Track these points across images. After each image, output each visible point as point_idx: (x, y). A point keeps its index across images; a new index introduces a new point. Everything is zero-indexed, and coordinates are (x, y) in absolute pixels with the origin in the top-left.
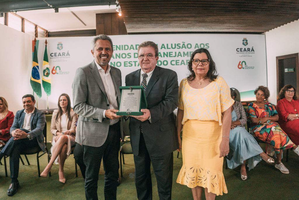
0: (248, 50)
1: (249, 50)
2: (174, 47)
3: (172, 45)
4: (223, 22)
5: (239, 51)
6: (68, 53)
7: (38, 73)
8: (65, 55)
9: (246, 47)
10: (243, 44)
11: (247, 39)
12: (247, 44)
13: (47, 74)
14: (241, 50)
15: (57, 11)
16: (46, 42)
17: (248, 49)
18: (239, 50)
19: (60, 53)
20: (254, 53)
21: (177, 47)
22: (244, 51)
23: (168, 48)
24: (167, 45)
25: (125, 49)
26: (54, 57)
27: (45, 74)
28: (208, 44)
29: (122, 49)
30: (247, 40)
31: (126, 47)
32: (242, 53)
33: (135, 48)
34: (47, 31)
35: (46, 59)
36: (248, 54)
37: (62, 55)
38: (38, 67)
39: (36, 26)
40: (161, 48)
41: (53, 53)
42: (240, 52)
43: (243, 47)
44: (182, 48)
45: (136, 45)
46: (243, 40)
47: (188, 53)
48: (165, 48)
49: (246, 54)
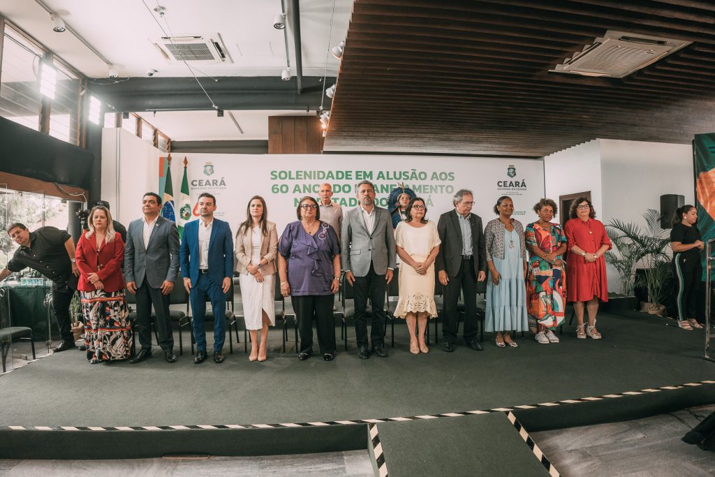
0: (516, 185)
1: (518, 185)
2: (398, 176)
3: (395, 173)
4: (479, 141)
5: (501, 186)
6: (222, 181)
7: (174, 213)
8: (217, 185)
9: (514, 180)
10: (509, 174)
11: (515, 167)
12: (515, 175)
13: (186, 215)
14: (504, 184)
15: (221, 114)
16: (186, 162)
17: (516, 182)
18: (502, 184)
19: (208, 181)
20: (526, 190)
21: (403, 177)
22: (510, 186)
23: (388, 178)
24: (388, 172)
25: (319, 178)
26: (197, 186)
27: (184, 215)
28: (453, 173)
29: (315, 179)
30: (514, 169)
31: (321, 175)
32: (506, 189)
33: (335, 177)
34: (169, 140)
35: (185, 190)
36: (516, 191)
37: (211, 183)
38: (172, 202)
39: (156, 132)
40: (378, 179)
41: (196, 181)
42: (503, 187)
43: (509, 179)
44: (411, 179)
45: (337, 172)
46: (509, 169)
47: (420, 186)
48: (384, 179)
49: (514, 191)
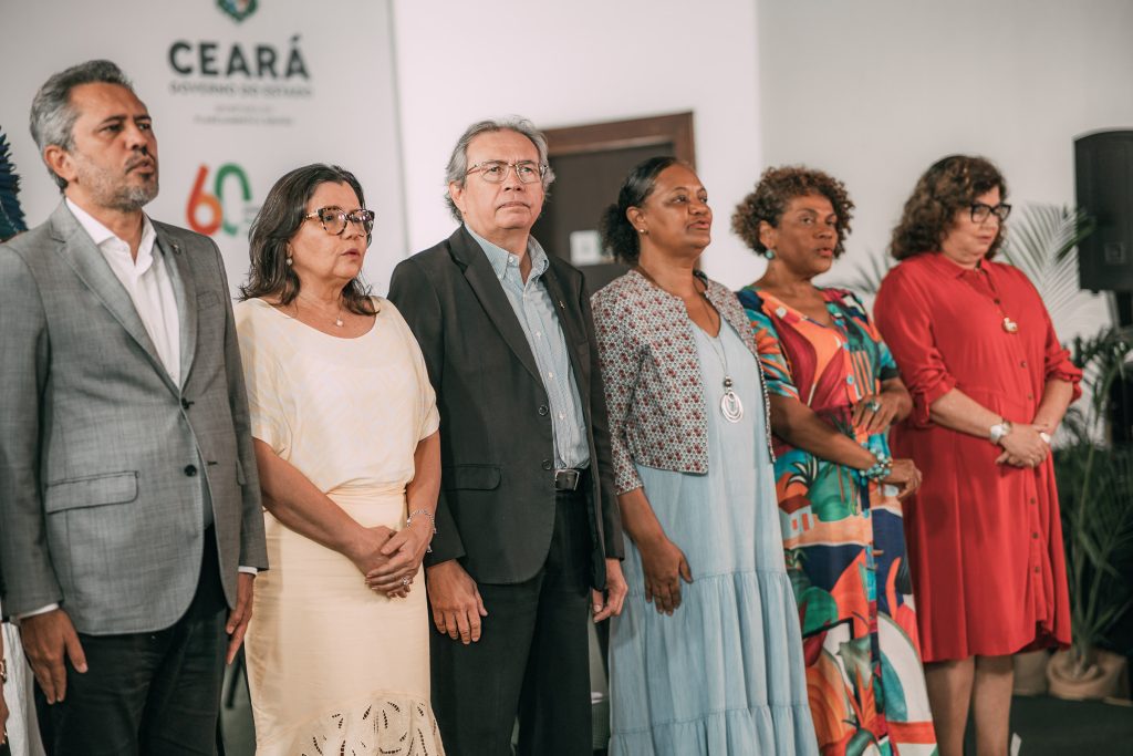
0: (261, 65)
1: (271, 64)
5: (187, 71)
9: (249, 35)
12: (253, 5)
14: (205, 60)
17: (261, 50)
18: (188, 58)
20: (306, 93)
22: (231, 70)
32: (213, 89)
36: (259, 101)
42: (196, 77)
43: (226, 34)
49: (249, 100)
